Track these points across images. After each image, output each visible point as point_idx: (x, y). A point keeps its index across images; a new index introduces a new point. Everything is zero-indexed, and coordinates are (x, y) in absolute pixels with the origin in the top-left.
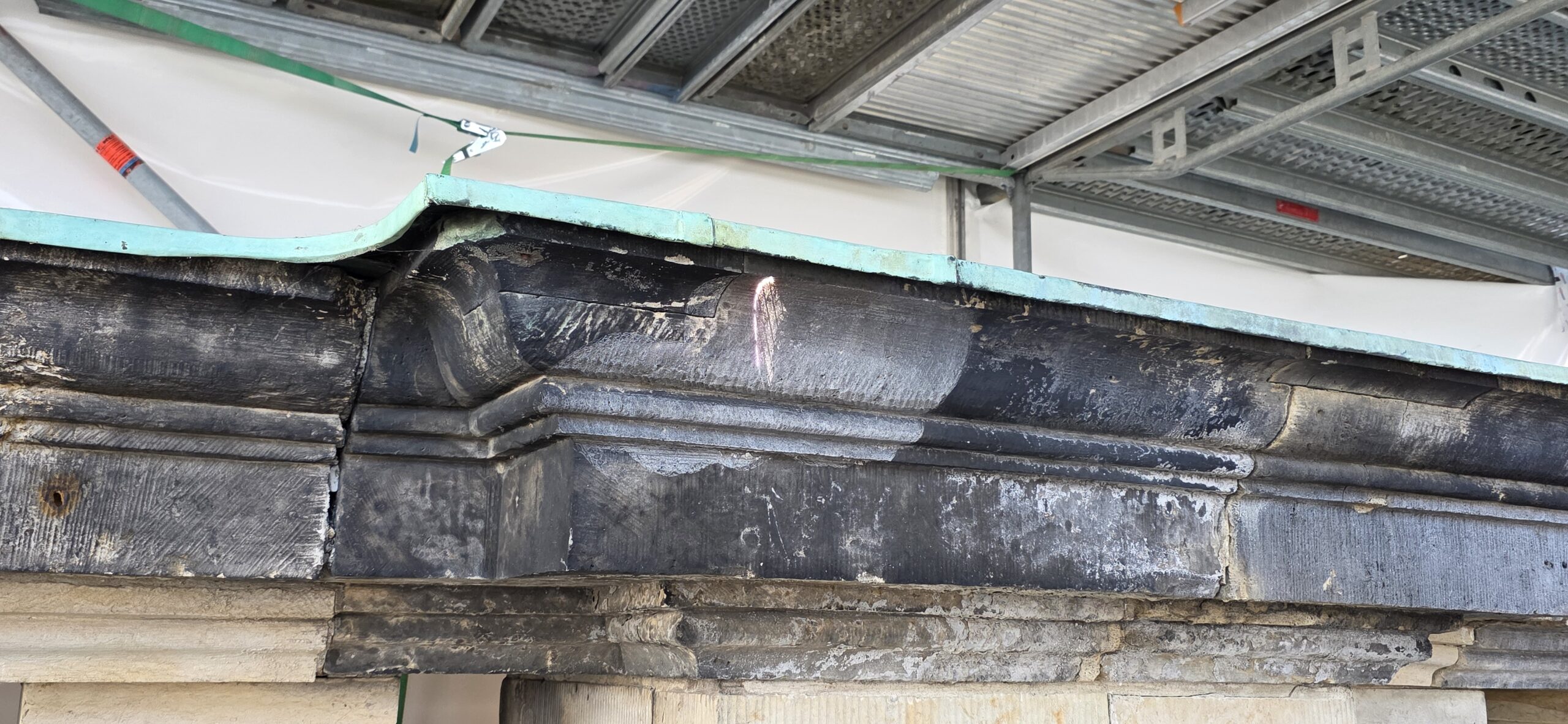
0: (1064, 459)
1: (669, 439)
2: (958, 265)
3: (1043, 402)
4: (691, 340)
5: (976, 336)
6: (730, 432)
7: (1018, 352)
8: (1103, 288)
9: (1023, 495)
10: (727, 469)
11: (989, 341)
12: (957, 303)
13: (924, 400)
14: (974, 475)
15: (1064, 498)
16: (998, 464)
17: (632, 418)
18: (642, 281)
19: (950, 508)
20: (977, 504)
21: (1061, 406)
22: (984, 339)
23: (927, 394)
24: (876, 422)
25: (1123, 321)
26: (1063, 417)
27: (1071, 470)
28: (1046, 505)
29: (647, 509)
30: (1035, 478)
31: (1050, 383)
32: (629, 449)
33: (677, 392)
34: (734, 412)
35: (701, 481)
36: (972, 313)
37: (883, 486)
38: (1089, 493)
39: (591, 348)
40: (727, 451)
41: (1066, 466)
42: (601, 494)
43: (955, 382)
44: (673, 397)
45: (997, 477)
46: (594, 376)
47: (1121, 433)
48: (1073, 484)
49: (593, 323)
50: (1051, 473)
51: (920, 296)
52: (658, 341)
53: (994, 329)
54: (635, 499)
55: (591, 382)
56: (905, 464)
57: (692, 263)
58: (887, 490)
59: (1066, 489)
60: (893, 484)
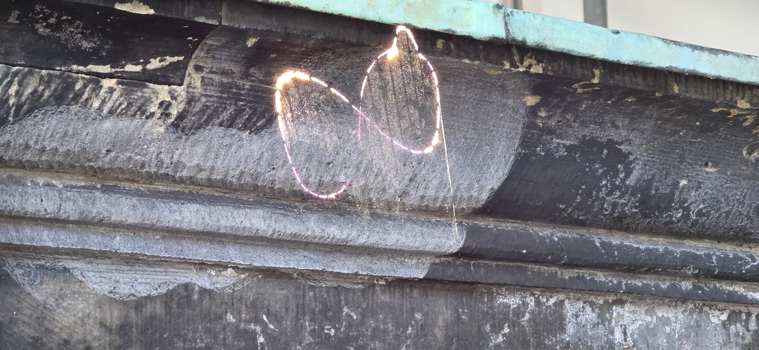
0: (648, 272)
1: (123, 250)
2: (506, 15)
3: (620, 197)
4: (152, 114)
5: (533, 111)
6: (205, 241)
7: (586, 132)
8: (694, 47)
9: (595, 320)
10: (203, 291)
11: (549, 117)
12: (507, 66)
13: (466, 195)
14: (533, 295)
15: (648, 324)
16: (563, 279)
17: (73, 222)
18: (85, 36)
19: (500, 339)
20: (536, 333)
21: (643, 202)
22: (543, 114)
23: (470, 188)
24: (401, 227)
25: (720, 91)
26: (646, 216)
27: (657, 286)
28: (625, 333)
29: (95, 344)
30: (611, 298)
31: (628, 173)
32: (70, 264)
33: (134, 186)
34: (210, 214)
35: (167, 306)
36: (527, 79)
37: (412, 311)
38: (681, 316)
39: (17, 127)
40: (202, 266)
41: (650, 281)
42: (34, 324)
43: (506, 171)
44: (128, 193)
45: (562, 296)
46: (21, 165)
47: (721, 238)
48: (659, 305)
49: (18, 94)
50: (630, 291)
51: (459, 56)
52: (106, 117)
53: (555, 101)
54: (79, 330)
55: (18, 174)
56: (441, 282)
57: (152, 12)
58: (418, 316)
59: (650, 312)
60: (426, 308)
